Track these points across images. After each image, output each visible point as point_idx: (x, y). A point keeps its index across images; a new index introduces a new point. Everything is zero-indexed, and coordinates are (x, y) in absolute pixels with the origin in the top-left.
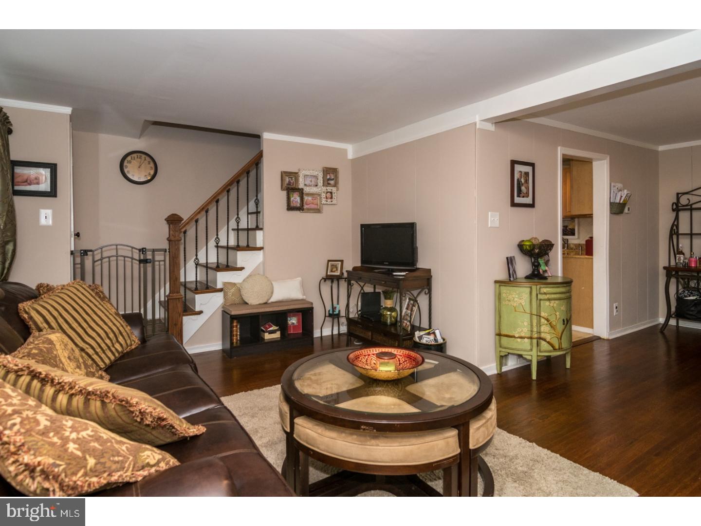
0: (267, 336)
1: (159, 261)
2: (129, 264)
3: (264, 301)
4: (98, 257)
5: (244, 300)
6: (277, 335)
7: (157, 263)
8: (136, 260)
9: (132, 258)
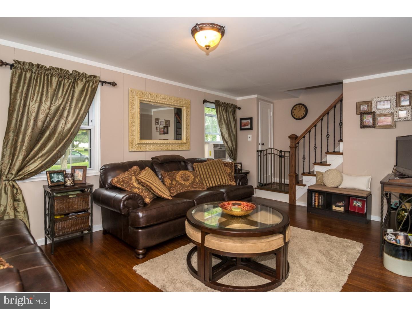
0: (334, 208)
1: (287, 157)
2: (276, 157)
3: (336, 186)
4: (265, 153)
5: (324, 183)
6: (342, 209)
7: (286, 158)
8: (278, 155)
9: (277, 155)
